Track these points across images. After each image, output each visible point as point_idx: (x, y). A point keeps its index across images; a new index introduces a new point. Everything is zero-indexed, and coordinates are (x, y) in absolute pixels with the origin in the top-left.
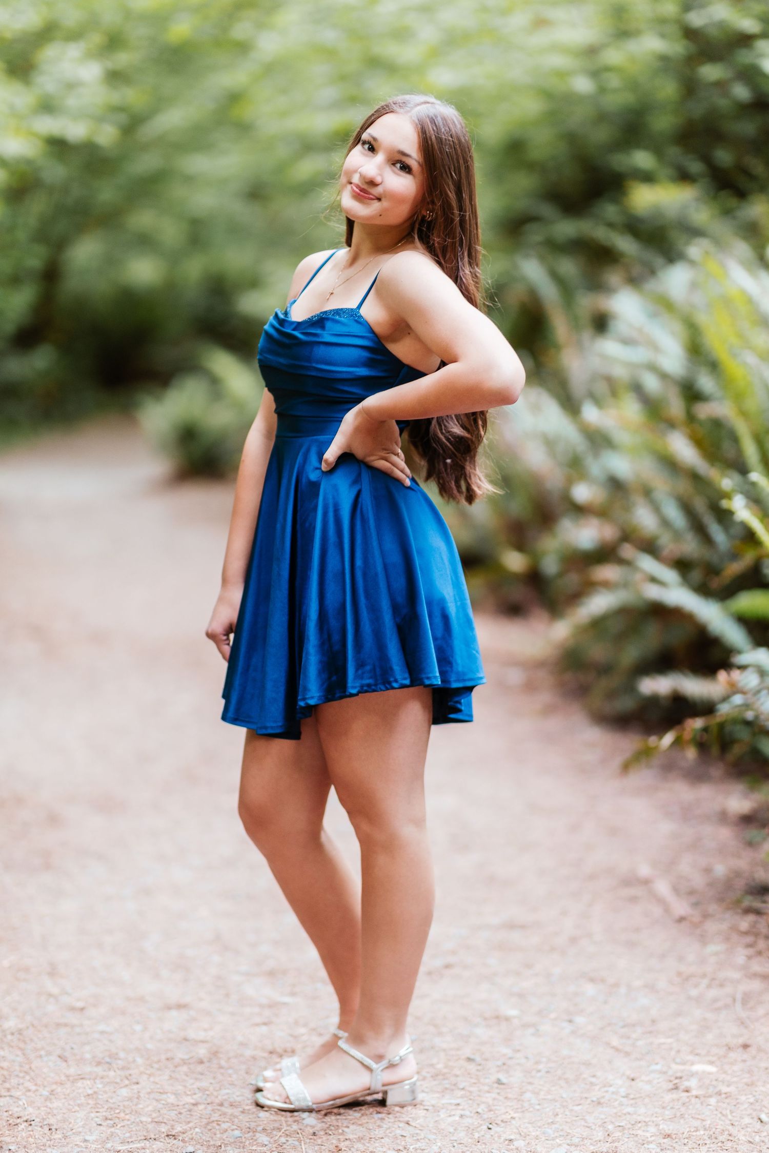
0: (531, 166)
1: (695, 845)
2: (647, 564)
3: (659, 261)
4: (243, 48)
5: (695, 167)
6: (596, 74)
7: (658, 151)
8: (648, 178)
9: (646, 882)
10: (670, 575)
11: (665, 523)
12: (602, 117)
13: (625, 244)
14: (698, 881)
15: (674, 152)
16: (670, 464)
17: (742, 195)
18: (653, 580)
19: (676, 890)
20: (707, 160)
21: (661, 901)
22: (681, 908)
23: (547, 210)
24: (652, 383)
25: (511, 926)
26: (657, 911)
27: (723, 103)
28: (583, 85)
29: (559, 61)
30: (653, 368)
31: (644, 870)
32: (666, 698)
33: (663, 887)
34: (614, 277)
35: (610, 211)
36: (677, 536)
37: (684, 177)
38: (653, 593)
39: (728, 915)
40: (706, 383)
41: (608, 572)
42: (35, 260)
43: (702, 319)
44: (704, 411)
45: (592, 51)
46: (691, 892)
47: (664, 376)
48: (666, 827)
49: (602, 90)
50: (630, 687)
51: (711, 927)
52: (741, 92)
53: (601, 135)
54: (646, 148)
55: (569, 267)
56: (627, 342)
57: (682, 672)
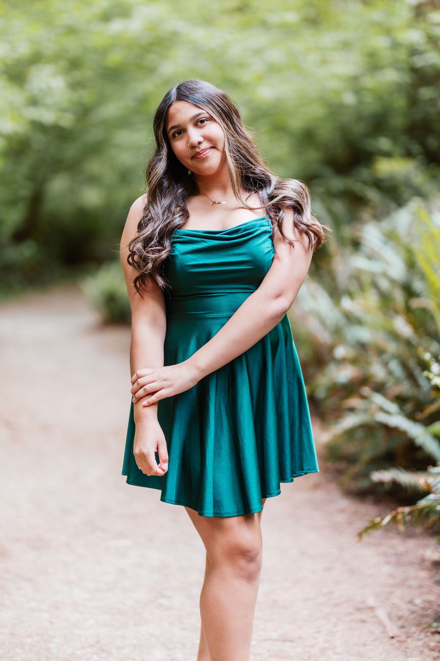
1: (403, 583)
2: (378, 399)
3: (393, 205)
4: (151, 70)
5: (416, 148)
6: (358, 91)
7: (394, 139)
8: (388, 155)
9: (372, 608)
10: (393, 407)
11: (390, 373)
12: (360, 118)
13: (373, 195)
14: (404, 609)
15: (404, 138)
16: (395, 336)
18: (382, 409)
19: (390, 616)
20: (423, 145)
21: (380, 623)
22: (393, 629)
23: (327, 172)
24: (384, 284)
25: (285, 640)
26: (378, 631)
27: (432, 111)
28: (349, 99)
29: (334, 84)
30: (385, 275)
31: (371, 602)
32: (388, 483)
33: (382, 614)
34: (366, 214)
35: (364, 173)
36: (398, 382)
37: (409, 155)
38: (381, 417)
39: (422, 635)
40: (418, 285)
41: (354, 402)
42: (25, 192)
43: (416, 246)
44: (415, 303)
45: (355, 79)
46: (400, 618)
47: (393, 281)
48: (386, 569)
49: (360, 102)
50: (366, 475)
51: (412, 643)
53: (360, 128)
54: (387, 136)
55: (339, 207)
56: (370, 257)
57: (399, 469)
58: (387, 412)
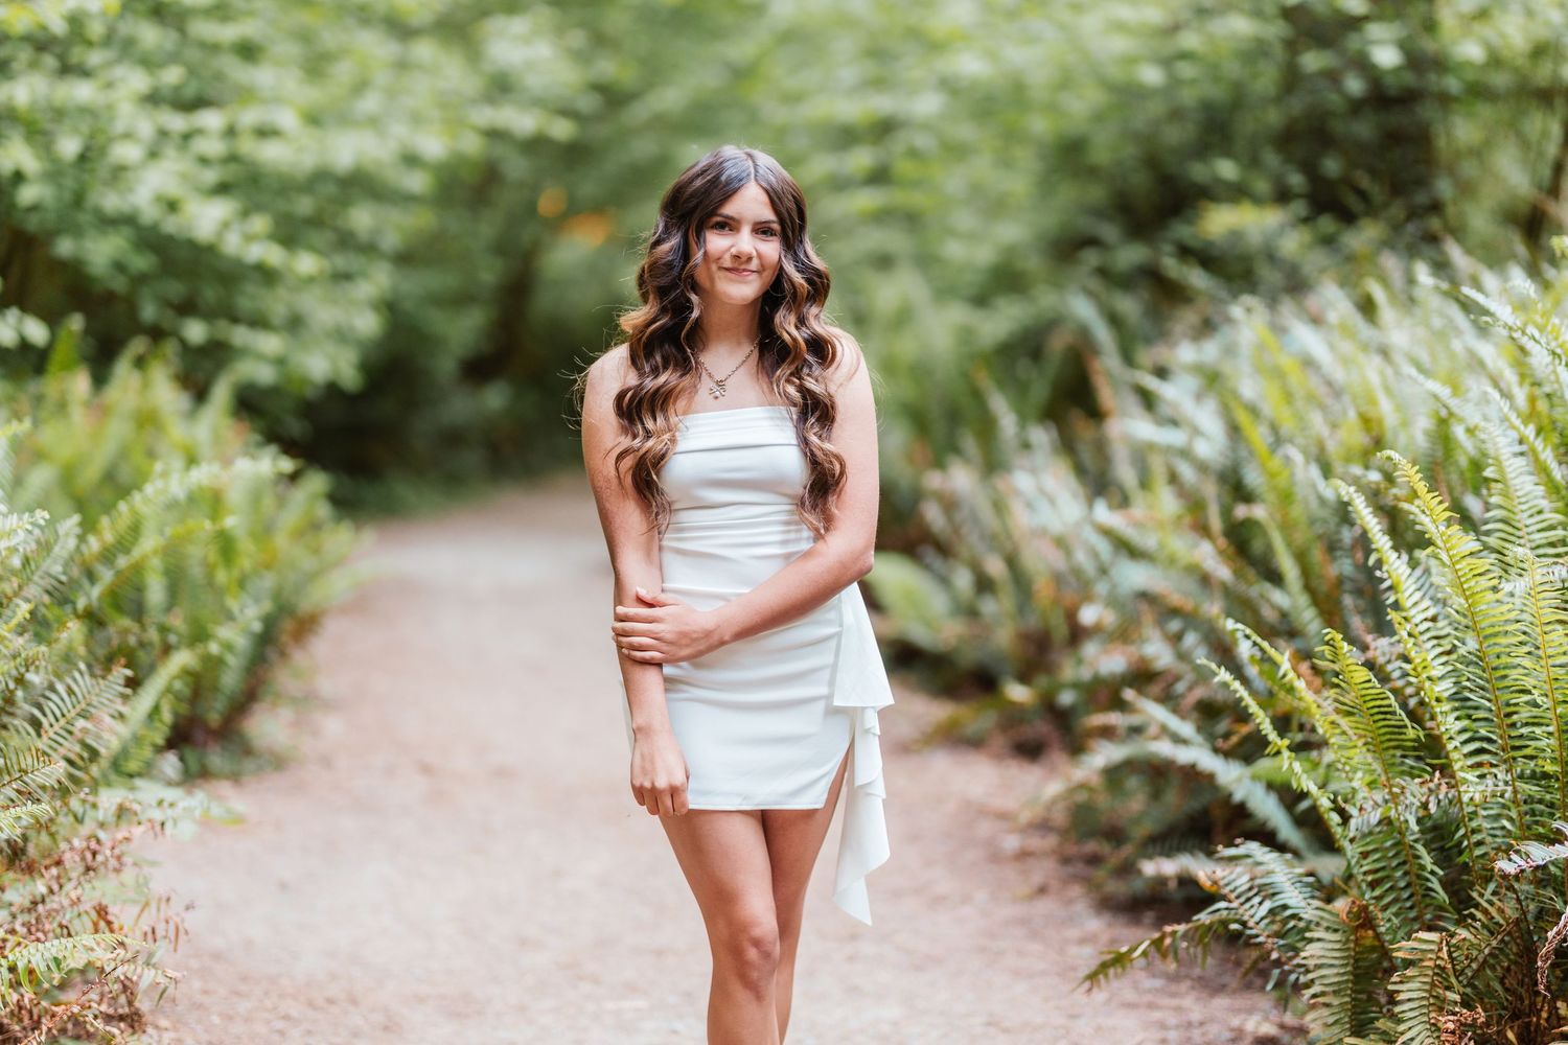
0: (1093, 172)
2: (1154, 712)
5: (1297, 180)
6: (1167, 62)
7: (1253, 162)
10: (1186, 729)
12: (1176, 114)
15: (1271, 159)
17: (1348, 218)
18: (1165, 731)
20: (1310, 169)
23: (1109, 232)
27: (1334, 99)
28: (1151, 75)
29: (1123, 45)
30: (1188, 455)
32: (1173, 883)
35: (1182, 231)
38: (1164, 749)
42: (489, 273)
44: (1244, 513)
47: (1202, 467)
49: (1174, 82)
52: (1355, 85)
54: (1230, 156)
55: (1129, 306)
57: (1192, 853)
58: (1178, 740)
